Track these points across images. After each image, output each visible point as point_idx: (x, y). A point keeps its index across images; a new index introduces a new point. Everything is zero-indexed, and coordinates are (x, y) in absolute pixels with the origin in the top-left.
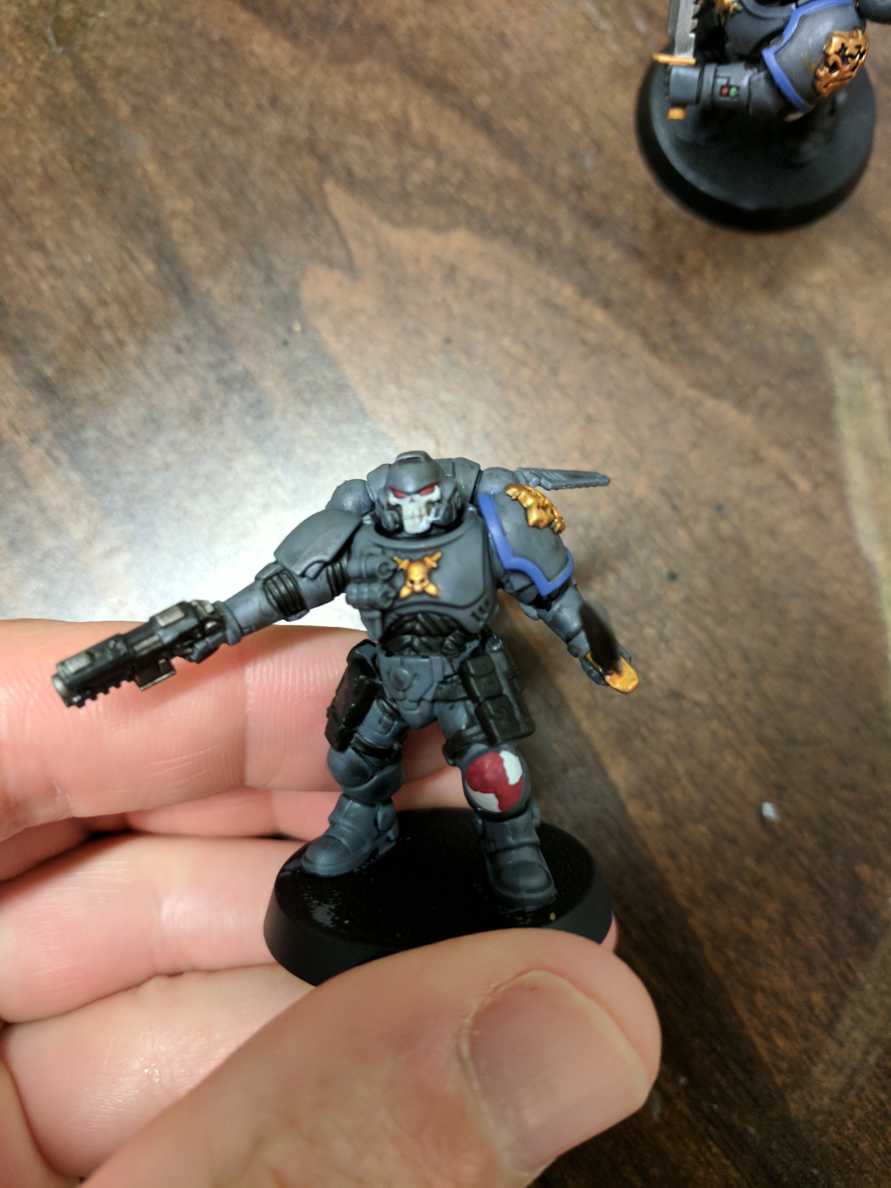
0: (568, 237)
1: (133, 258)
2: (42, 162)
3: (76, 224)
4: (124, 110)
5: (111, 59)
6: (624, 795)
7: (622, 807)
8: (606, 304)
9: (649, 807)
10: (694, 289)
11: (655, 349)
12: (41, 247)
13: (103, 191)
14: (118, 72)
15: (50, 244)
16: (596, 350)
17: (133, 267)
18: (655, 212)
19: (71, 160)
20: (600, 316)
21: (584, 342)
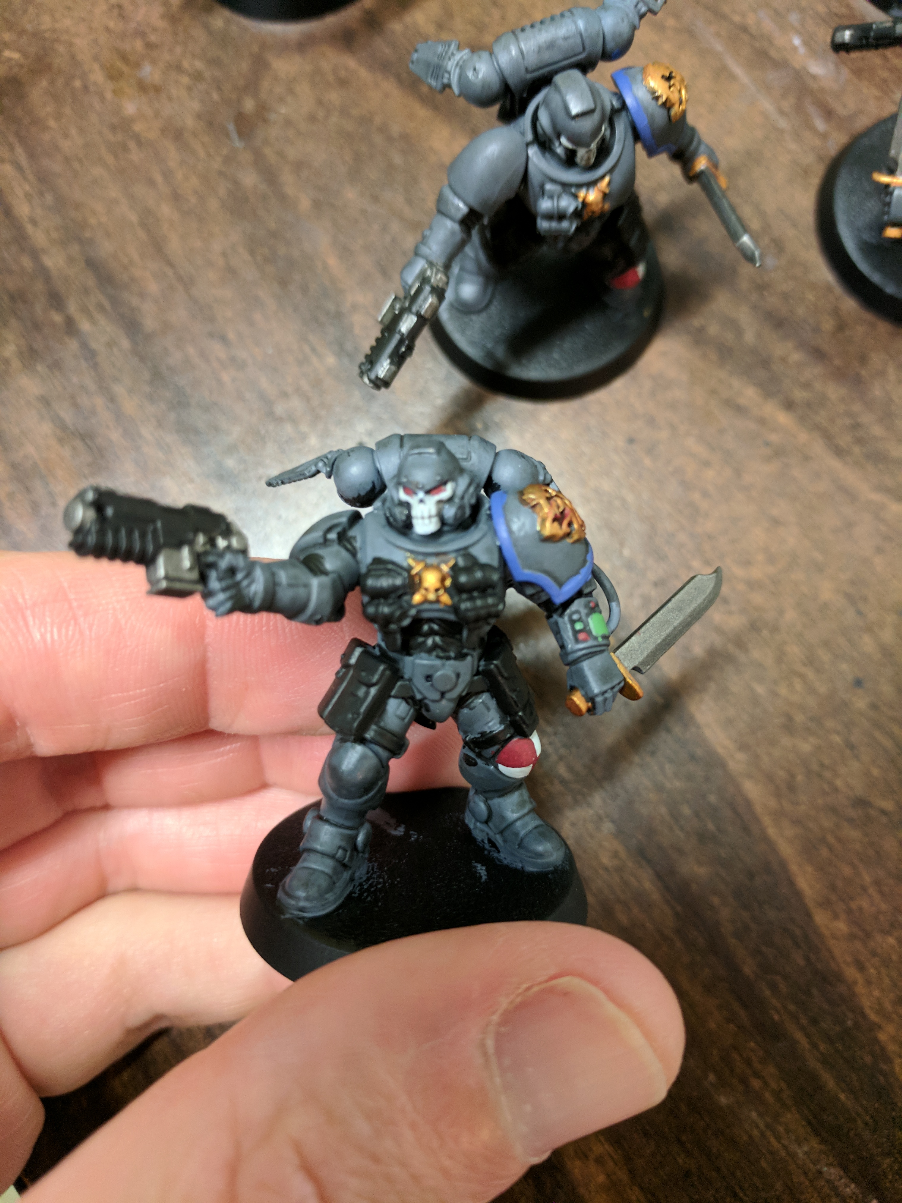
0: (749, 337)
1: (313, 350)
2: (224, 254)
3: (258, 317)
4: (305, 203)
5: (292, 153)
6: (810, 904)
7: (809, 915)
8: (789, 405)
9: (836, 917)
10: (877, 391)
11: (839, 452)
12: (223, 339)
13: (283, 283)
14: (299, 166)
15: (231, 336)
16: (779, 452)
17: (314, 360)
18: (836, 312)
19: (252, 253)
20: (783, 418)
21: (767, 444)
